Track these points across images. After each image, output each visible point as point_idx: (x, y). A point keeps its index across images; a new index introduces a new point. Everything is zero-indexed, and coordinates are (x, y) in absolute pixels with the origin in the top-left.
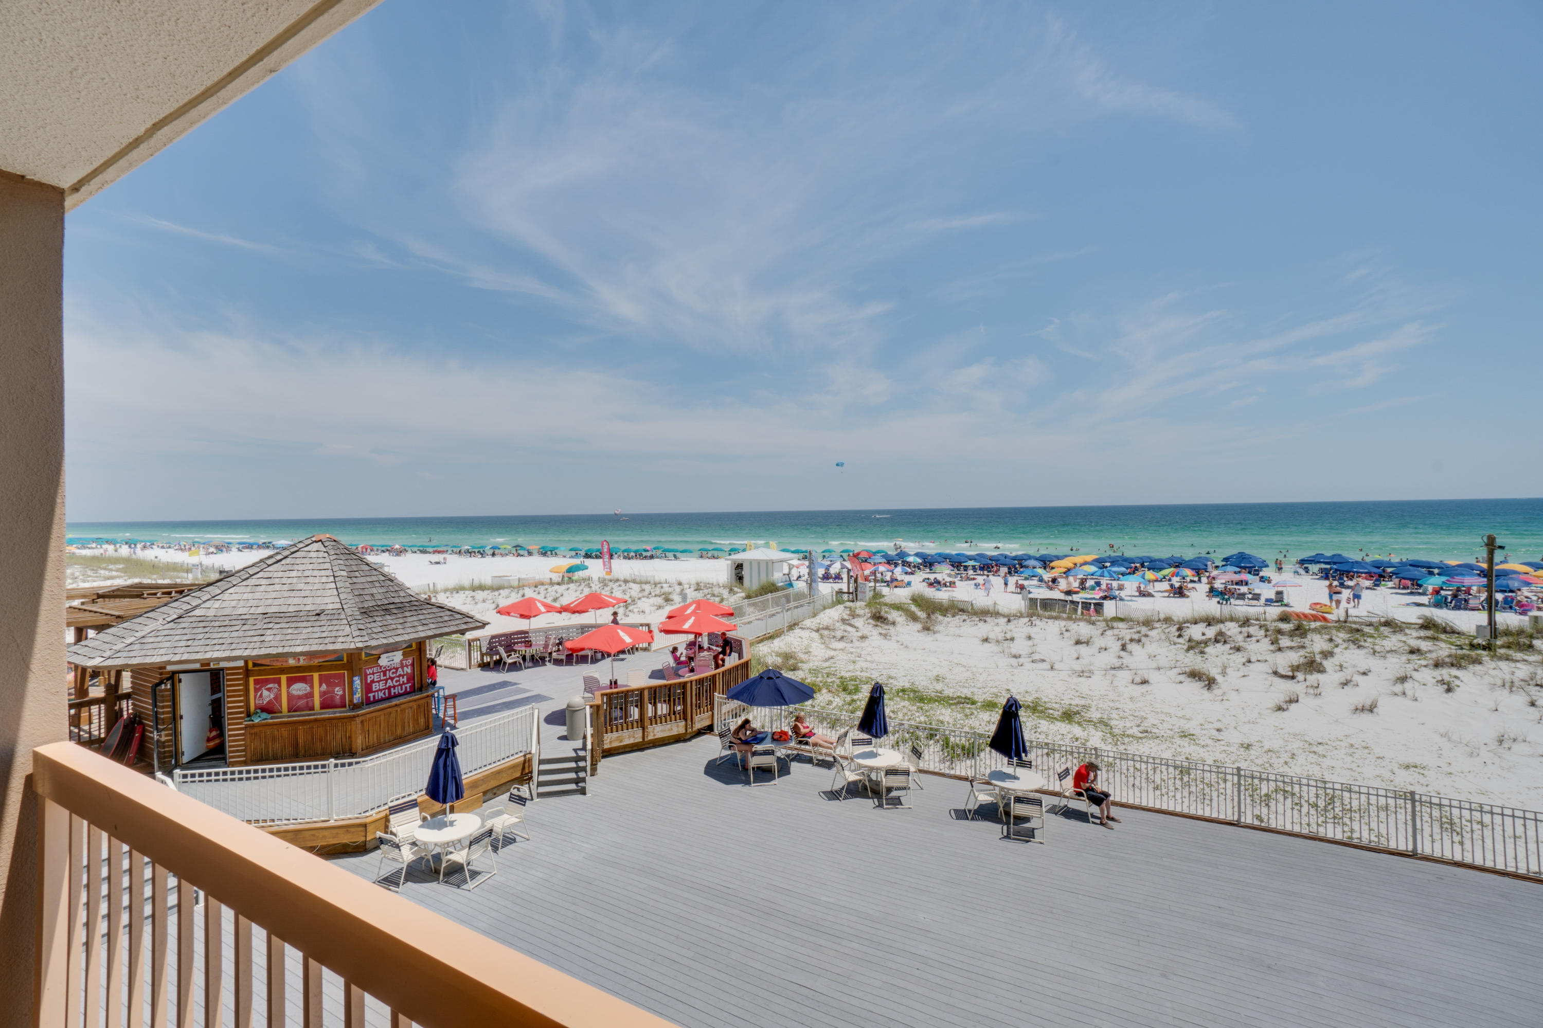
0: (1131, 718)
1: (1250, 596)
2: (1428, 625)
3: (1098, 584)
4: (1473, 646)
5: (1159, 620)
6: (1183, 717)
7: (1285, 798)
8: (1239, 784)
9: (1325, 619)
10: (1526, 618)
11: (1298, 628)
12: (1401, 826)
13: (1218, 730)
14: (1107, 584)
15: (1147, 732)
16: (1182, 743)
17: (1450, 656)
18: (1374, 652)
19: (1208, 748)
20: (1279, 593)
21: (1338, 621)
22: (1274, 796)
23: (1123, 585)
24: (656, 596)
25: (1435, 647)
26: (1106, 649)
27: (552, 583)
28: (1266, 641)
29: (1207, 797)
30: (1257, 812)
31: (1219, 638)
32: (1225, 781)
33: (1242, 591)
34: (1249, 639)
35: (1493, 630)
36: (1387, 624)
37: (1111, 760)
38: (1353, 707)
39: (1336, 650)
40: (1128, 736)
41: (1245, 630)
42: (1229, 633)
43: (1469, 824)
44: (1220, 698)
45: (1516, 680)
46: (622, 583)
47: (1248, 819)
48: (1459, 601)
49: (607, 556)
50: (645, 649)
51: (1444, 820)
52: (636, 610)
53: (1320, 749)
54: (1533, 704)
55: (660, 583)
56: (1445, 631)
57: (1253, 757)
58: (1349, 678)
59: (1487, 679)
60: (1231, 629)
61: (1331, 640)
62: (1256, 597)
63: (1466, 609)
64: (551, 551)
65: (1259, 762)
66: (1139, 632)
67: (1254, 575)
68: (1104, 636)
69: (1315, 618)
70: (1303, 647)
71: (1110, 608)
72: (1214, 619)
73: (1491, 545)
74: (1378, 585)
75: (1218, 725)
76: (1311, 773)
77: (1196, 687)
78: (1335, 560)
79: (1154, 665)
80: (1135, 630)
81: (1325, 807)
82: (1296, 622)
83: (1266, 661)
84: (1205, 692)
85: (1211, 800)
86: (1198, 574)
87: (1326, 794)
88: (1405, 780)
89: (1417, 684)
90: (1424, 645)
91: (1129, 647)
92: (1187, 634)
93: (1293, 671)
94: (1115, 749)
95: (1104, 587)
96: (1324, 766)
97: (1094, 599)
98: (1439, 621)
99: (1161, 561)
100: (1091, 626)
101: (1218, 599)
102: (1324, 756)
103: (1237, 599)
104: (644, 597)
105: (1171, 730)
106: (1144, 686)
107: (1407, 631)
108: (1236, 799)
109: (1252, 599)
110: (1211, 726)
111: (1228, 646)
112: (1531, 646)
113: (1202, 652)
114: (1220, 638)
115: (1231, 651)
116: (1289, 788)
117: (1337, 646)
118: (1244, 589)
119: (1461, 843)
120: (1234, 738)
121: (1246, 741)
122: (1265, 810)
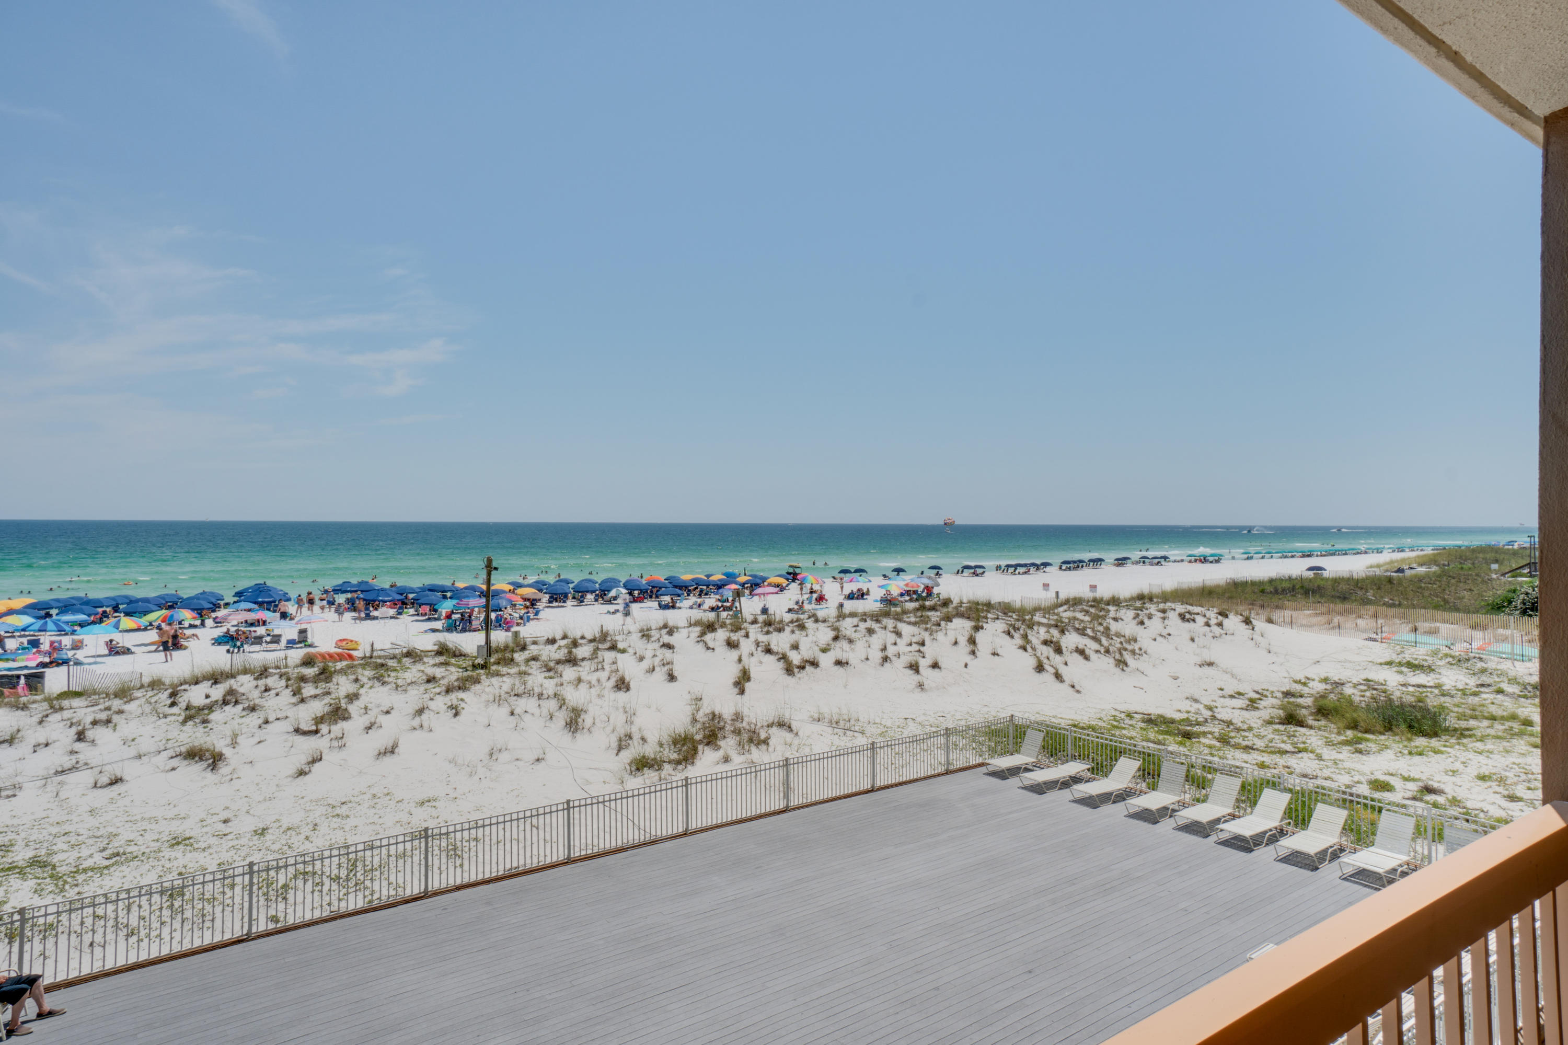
0: (91, 841)
1: (268, 639)
2: (442, 650)
3: (35, 643)
4: (475, 667)
5: (142, 686)
6: (176, 817)
7: (305, 881)
8: (251, 884)
9: (351, 657)
10: (510, 634)
11: (323, 671)
12: (416, 868)
13: (225, 821)
14: (52, 643)
15: (118, 854)
16: (173, 854)
17: (458, 679)
18: (397, 686)
19: (210, 851)
20: (303, 632)
21: (364, 658)
22: (292, 884)
23: (81, 642)
25: (447, 673)
26: (47, 745)
28: (287, 694)
29: (209, 918)
30: (272, 912)
31: (228, 698)
32: (233, 886)
33: (258, 634)
34: (267, 694)
35: (489, 649)
36: (408, 654)
37: (50, 919)
38: (376, 753)
39: (362, 691)
40: (85, 871)
41: (261, 682)
42: (241, 690)
43: (467, 844)
44: (229, 777)
45: (503, 693)
47: (262, 926)
48: (464, 624)
51: (450, 847)
53: (343, 810)
54: (512, 714)
56: (455, 656)
57: (268, 844)
58: (373, 720)
59: (484, 697)
60: (245, 684)
61: (357, 680)
62: (276, 639)
63: (470, 631)
65: (276, 847)
66: (108, 709)
67: (275, 611)
68: (44, 724)
69: (341, 657)
70: (329, 693)
71: (55, 680)
72: (222, 674)
73: (490, 568)
74: (400, 614)
75: (224, 815)
76: (333, 841)
77: (196, 768)
79: (133, 752)
80: (101, 707)
81: (348, 875)
82: (321, 665)
83: (287, 717)
84: (209, 774)
85: (213, 921)
86: (201, 616)
87: (349, 860)
88: (421, 819)
89: (432, 713)
90: (439, 672)
91: (90, 734)
92: (183, 701)
93: (317, 724)
94: (59, 899)
95: (45, 646)
96: (347, 828)
97: (26, 667)
98: (450, 645)
99: (146, 600)
100: (20, 713)
101: (228, 647)
102: (348, 816)
103: (252, 644)
105: (157, 841)
106: (115, 788)
107: (425, 660)
108: (246, 905)
109: (271, 642)
110: (216, 818)
111: (240, 707)
112: (512, 660)
113: (205, 722)
114: (232, 698)
115: (244, 713)
116: (309, 868)
117: (362, 686)
118: (261, 630)
119: (461, 866)
120: (244, 825)
121: (261, 826)
122: (281, 906)
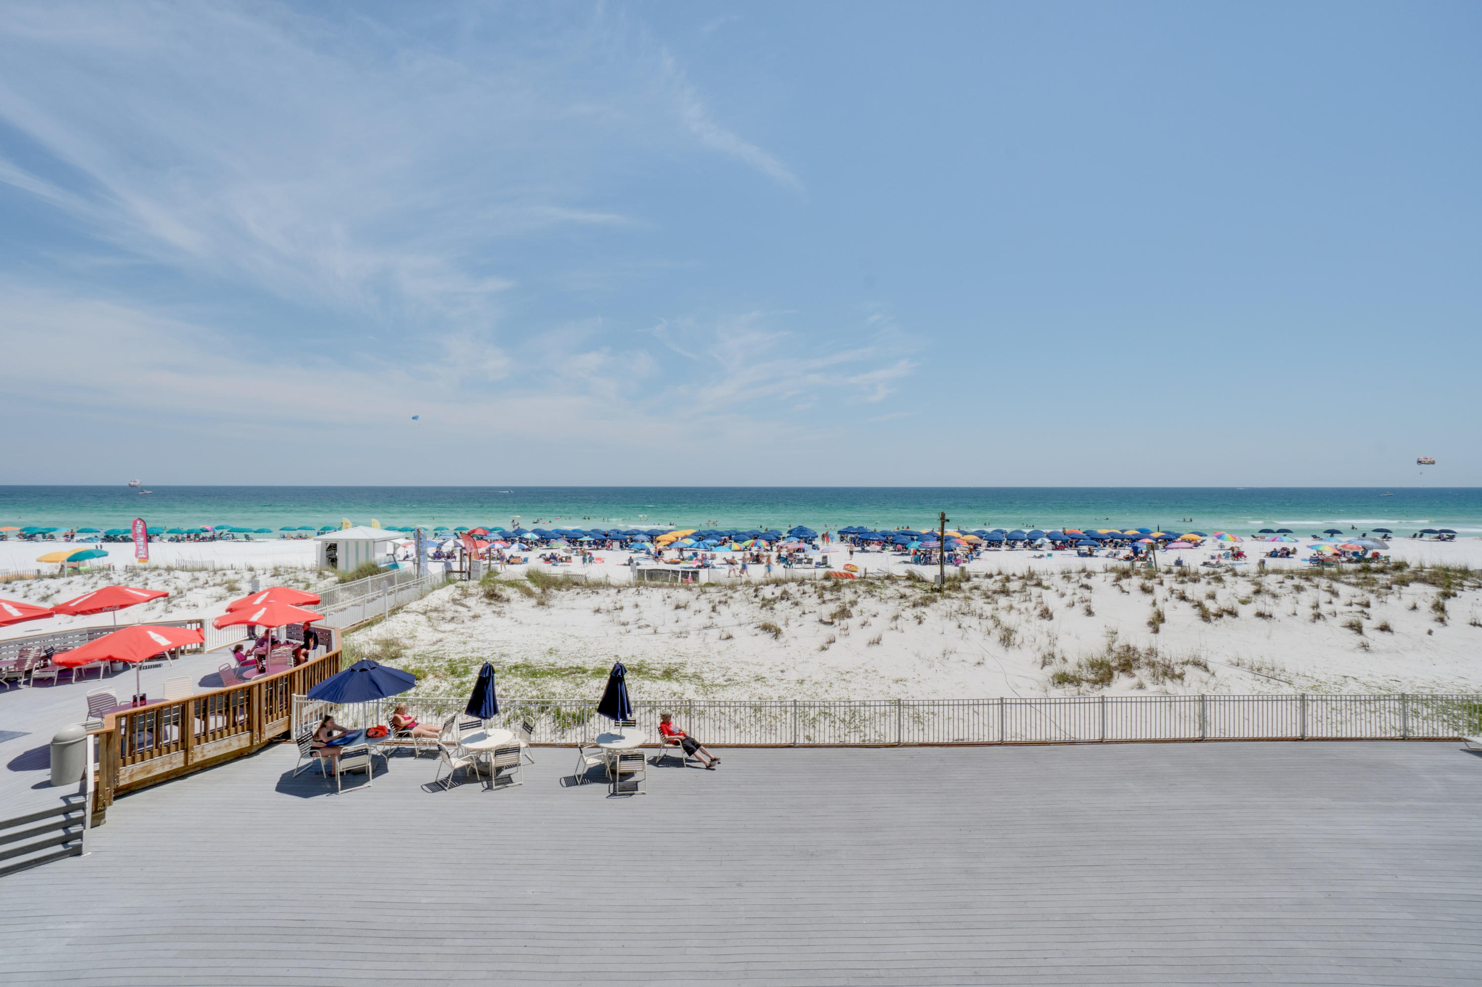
0: (718, 670)
1: (806, 561)
2: (911, 577)
3: (695, 555)
4: (933, 590)
5: (741, 584)
6: (757, 664)
7: (825, 719)
8: (795, 713)
9: (852, 576)
10: (958, 568)
11: (836, 584)
12: (893, 725)
13: (782, 671)
14: (703, 555)
15: (730, 680)
16: (756, 686)
17: (921, 598)
18: (881, 599)
19: (775, 688)
20: (825, 558)
21: (860, 578)
22: (818, 719)
23: (715, 555)
24: (214, 585)
25: (914, 593)
26: (700, 612)
27: (39, 576)
28: (815, 596)
29: (774, 728)
30: (807, 733)
31: (784, 596)
32: (786, 712)
33: (800, 557)
34: (804, 595)
35: (943, 578)
36: (888, 577)
37: (702, 708)
38: (868, 642)
39: (859, 600)
40: (716, 685)
41: (801, 588)
42: (790, 591)
43: (927, 715)
44: (784, 645)
45: (953, 611)
46: (162, 571)
47: (801, 740)
48: (924, 559)
49: (141, 539)
50: (196, 651)
51: (915, 715)
52: (183, 604)
53: (847, 677)
54: (960, 627)
55: (222, 570)
56: (919, 581)
57: (805, 690)
58: (866, 620)
59: (940, 612)
60: (792, 588)
61: (856, 592)
62: (810, 561)
63: (930, 564)
64: (44, 534)
65: (809, 693)
66: (726, 595)
67: (809, 544)
68: (699, 600)
69: (847, 576)
70: (839, 599)
71: (704, 576)
72: (780, 580)
73: (943, 520)
74: (883, 549)
75: (782, 667)
76: (841, 696)
77: (767, 637)
78: (860, 531)
79: (736, 622)
80: (723, 593)
81: (850, 720)
82: (835, 580)
83: (815, 612)
84: (774, 641)
85: (776, 730)
86: (771, 544)
87: (851, 711)
88: (896, 692)
89: (903, 620)
90: (908, 592)
91: (718, 608)
92: (761, 594)
93: (832, 618)
94: (705, 699)
95: (700, 557)
96: (850, 689)
97: (692, 567)
98: (916, 574)
99: (744, 534)
100: (688, 592)
101: (784, 564)
102: (850, 682)
103: (797, 563)
104: (196, 587)
105: (748, 676)
106: (729, 641)
107: (899, 582)
108: (793, 725)
109: (807, 563)
110: (777, 669)
111: (790, 602)
112: (960, 587)
113: (772, 609)
114: (785, 596)
115: (792, 606)
116: (827, 711)
117: (859, 597)
118: (801, 555)
119: (923, 730)
120: (792, 676)
121: (801, 678)
122: (812, 731)
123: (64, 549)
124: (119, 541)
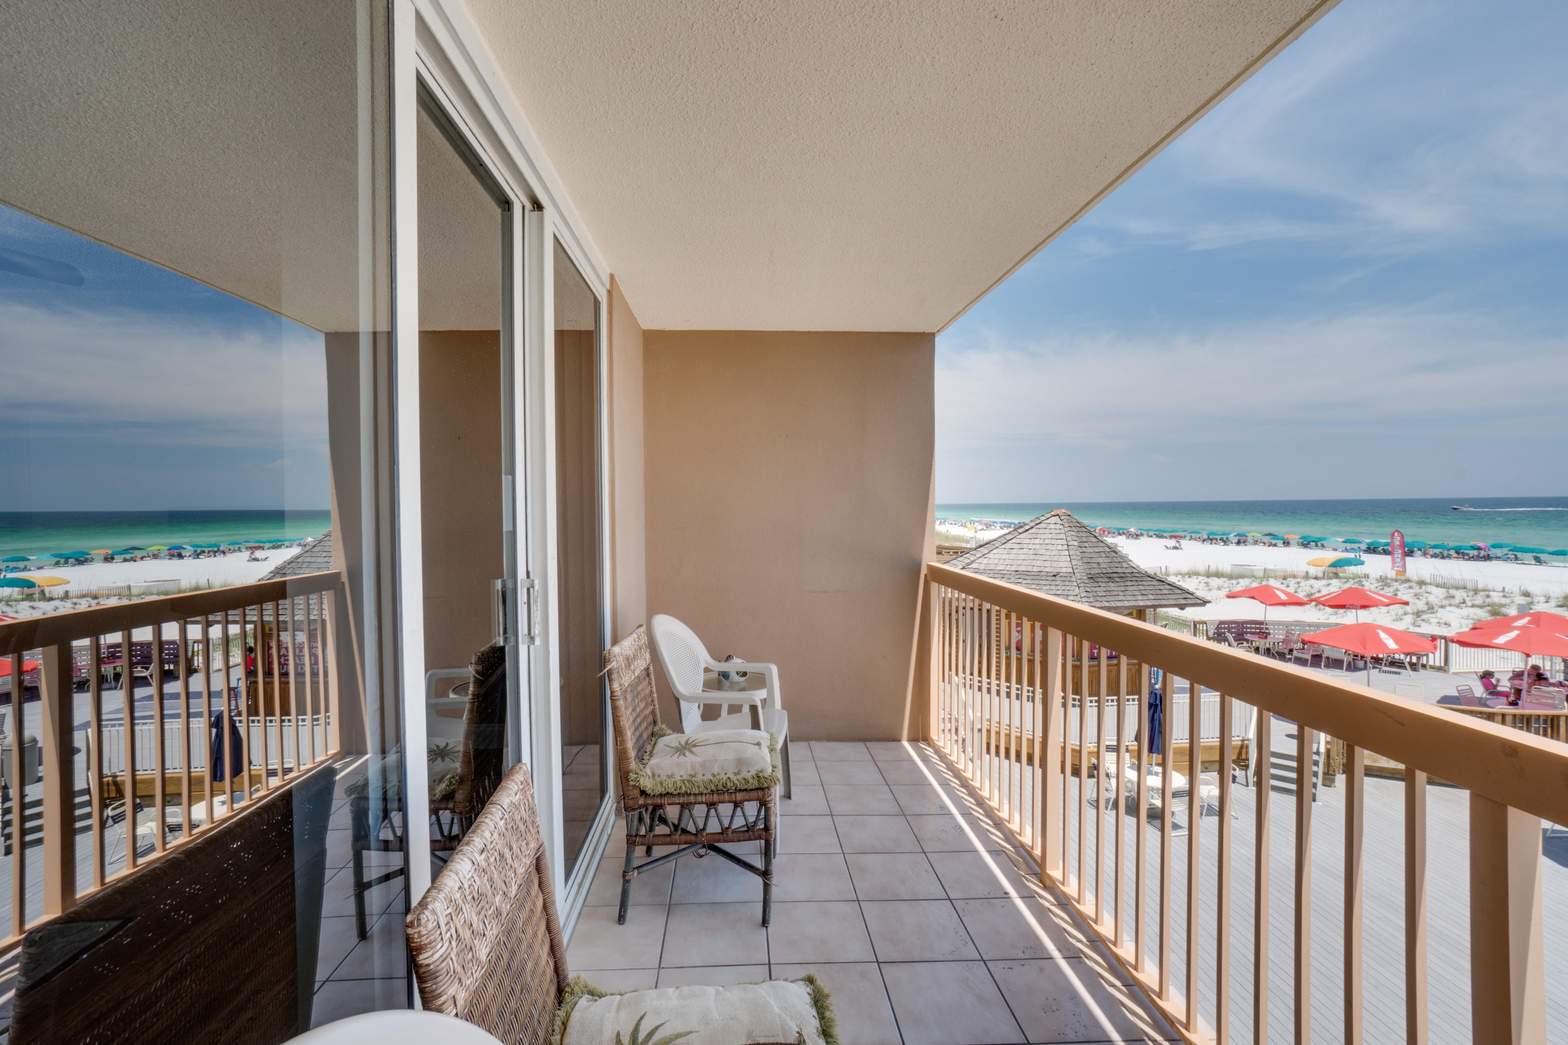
24: (1473, 606)
27: (1307, 576)
46: (1413, 584)
49: (1398, 553)
50: (1439, 669)
52: (1434, 621)
55: (1484, 590)
64: (1316, 542)
104: (1450, 605)
123: (1330, 556)
124: (1380, 553)
